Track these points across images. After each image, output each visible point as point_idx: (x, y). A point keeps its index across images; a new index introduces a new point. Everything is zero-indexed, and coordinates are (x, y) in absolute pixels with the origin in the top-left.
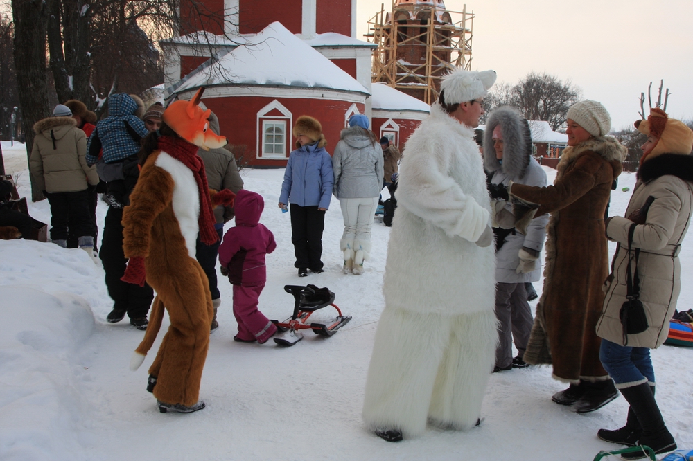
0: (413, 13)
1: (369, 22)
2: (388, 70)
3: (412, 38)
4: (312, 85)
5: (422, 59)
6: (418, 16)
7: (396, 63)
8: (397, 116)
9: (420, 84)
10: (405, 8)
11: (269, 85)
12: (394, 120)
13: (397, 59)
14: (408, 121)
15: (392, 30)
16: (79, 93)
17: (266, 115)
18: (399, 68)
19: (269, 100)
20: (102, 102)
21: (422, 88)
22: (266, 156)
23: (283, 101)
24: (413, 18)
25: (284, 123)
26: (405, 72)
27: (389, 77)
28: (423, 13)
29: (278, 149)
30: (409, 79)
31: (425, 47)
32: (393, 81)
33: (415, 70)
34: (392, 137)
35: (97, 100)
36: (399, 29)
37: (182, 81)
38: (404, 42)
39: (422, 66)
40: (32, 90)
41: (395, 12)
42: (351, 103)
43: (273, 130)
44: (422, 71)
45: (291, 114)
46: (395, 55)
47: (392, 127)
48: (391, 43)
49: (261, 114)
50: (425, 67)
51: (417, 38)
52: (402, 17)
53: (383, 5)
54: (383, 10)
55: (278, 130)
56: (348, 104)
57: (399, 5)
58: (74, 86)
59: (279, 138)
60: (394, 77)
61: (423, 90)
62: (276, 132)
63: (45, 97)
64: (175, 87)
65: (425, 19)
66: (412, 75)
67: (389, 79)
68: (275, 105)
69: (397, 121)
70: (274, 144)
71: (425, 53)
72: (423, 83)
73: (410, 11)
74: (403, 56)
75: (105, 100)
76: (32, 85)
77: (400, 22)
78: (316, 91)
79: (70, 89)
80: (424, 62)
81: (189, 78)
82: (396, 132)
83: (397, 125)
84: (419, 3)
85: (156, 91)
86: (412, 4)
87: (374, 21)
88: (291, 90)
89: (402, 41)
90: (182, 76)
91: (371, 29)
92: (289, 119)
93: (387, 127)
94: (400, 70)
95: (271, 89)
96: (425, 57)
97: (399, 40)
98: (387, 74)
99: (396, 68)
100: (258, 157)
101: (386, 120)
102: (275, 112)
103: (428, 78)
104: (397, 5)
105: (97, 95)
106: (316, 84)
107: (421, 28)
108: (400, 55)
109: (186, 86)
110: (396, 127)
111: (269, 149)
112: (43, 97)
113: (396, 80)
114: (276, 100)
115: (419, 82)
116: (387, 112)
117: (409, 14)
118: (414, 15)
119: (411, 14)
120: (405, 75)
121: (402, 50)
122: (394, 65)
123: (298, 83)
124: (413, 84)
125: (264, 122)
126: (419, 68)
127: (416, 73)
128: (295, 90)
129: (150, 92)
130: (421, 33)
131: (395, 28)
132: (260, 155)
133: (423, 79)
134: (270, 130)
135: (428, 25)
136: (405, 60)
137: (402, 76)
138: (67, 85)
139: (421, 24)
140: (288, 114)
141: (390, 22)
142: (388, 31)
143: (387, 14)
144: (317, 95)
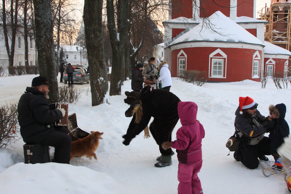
0: (281, 7)
1: (258, 13)
2: (268, 35)
3: (280, 19)
4: (237, 41)
5: (285, 29)
6: (283, 9)
7: (272, 31)
8: (274, 57)
9: (284, 42)
10: (277, 5)
11: (216, 41)
12: (273, 59)
13: (273, 29)
14: (279, 59)
15: (270, 16)
16: (122, 42)
17: (214, 56)
18: (274, 34)
19: (215, 49)
20: (135, 50)
21: (285, 43)
22: (213, 76)
23: (223, 49)
24: (281, 10)
25: (223, 60)
26: (277, 36)
27: (269, 38)
28: (286, 7)
29: (219, 73)
30: (278, 39)
31: (287, 24)
32: (271, 40)
33: (282, 35)
34: (272, 67)
35: (133, 49)
36: (274, 15)
37: (173, 40)
38: (276, 21)
39: (285, 33)
40: (93, 38)
41: (272, 7)
42: (256, 50)
43: (217, 63)
44: (285, 35)
45: (227, 56)
46: (272, 28)
47: (272, 62)
48: (270, 22)
49: (211, 56)
50: (286, 33)
51: (282, 19)
52: (275, 10)
53: (266, 4)
54: (266, 6)
55: (220, 64)
56: (254, 51)
57: (274, 4)
58: (120, 38)
59: (220, 68)
60: (271, 38)
61: (285, 45)
62: (218, 65)
63: (101, 43)
64: (169, 43)
65: (287, 10)
66: (280, 37)
67: (268, 39)
68: (218, 51)
69: (274, 59)
70: (217, 70)
71: (287, 27)
72: (286, 41)
73: (279, 6)
74: (276, 28)
75: (137, 49)
76: (93, 36)
77: (275, 12)
78: (239, 44)
79: (118, 40)
80: (286, 31)
81: (176, 39)
82: (274, 65)
83: (274, 61)
84: (284, 2)
85: (158, 46)
86: (280, 3)
87: (260, 12)
88: (227, 44)
89: (275, 21)
90: (173, 38)
91: (260, 16)
92: (225, 58)
93: (269, 62)
94: (274, 35)
95: (217, 43)
96: (287, 28)
97: (274, 21)
98: (268, 37)
99: (272, 34)
100: (209, 77)
101: (269, 59)
102: (218, 55)
103: (288, 38)
104: (273, 4)
105: (133, 47)
106: (239, 41)
107: (285, 14)
108: (274, 28)
109: (175, 42)
110: (274, 62)
111: (215, 73)
112: (99, 43)
113: (272, 40)
114: (219, 49)
115: (284, 41)
116: (269, 55)
117: (279, 8)
118: (281, 8)
119: (280, 8)
120: (277, 37)
121: (275, 25)
122: (272, 33)
123: (230, 40)
124: (281, 41)
125: (213, 59)
126: (284, 34)
127: (282, 36)
128: (229, 44)
129: (156, 47)
130: (285, 17)
131: (272, 14)
132: (210, 76)
133: (286, 39)
134: (216, 63)
135: (289, 13)
136: (277, 30)
137: (275, 38)
138: (116, 38)
139: (285, 12)
140: (225, 56)
141: (270, 12)
142: (268, 16)
143: (268, 8)
144: (239, 46)
